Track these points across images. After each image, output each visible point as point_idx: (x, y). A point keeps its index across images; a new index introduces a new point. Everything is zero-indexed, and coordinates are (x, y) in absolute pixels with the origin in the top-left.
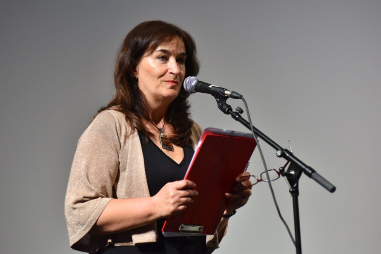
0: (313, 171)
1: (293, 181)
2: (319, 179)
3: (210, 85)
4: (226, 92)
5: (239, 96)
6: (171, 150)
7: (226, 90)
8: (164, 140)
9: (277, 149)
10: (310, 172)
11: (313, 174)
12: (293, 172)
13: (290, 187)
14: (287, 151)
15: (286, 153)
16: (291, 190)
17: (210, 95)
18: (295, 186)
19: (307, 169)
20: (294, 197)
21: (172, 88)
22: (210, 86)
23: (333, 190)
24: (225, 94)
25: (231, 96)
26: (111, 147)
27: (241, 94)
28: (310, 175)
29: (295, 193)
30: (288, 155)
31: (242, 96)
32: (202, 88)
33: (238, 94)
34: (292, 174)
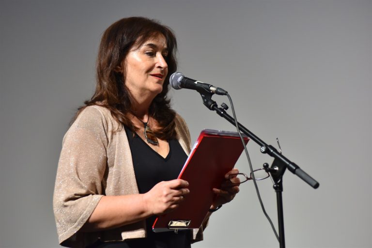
0: (297, 167)
1: (277, 177)
2: (303, 175)
3: (196, 81)
4: (212, 88)
5: (225, 92)
6: (156, 145)
7: (212, 86)
8: (149, 134)
9: (262, 146)
10: (294, 168)
11: (297, 170)
12: (277, 168)
13: (274, 183)
14: (271, 147)
15: (270, 149)
16: (275, 186)
17: (195, 91)
18: (279, 182)
19: (291, 165)
20: (278, 193)
21: (158, 82)
22: (196, 83)
23: (316, 186)
24: (210, 91)
25: (217, 92)
26: (99, 143)
27: (226, 91)
28: (294, 172)
29: (279, 189)
30: (272, 151)
31: (227, 92)
32: (187, 84)
33: (224, 90)
34: (276, 170)
